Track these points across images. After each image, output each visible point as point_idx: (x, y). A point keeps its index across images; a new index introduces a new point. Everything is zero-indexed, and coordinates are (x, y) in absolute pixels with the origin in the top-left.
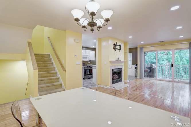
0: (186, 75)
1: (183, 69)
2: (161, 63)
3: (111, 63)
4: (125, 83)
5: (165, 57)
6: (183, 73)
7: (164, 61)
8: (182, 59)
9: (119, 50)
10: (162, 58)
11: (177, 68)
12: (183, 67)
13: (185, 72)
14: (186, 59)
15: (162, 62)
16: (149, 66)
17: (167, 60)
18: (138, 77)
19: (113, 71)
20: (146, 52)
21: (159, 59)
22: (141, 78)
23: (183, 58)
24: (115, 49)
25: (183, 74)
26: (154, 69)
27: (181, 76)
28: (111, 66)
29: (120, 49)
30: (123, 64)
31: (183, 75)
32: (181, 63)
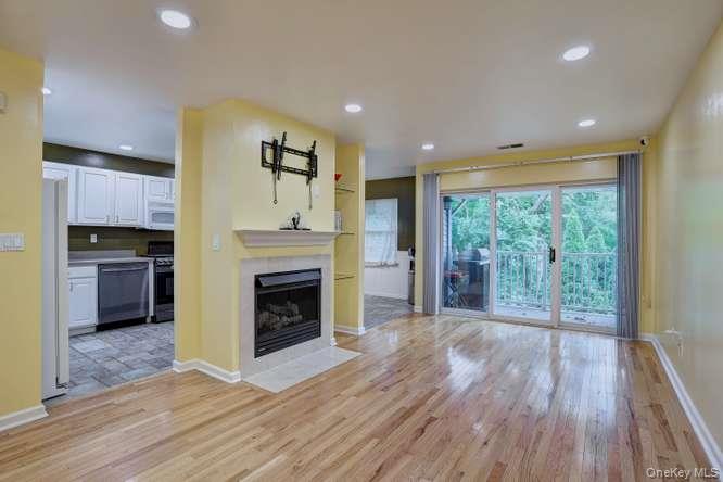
0: (603, 293)
1: (593, 269)
2: (521, 244)
3: (244, 242)
4: (345, 339)
5: (535, 220)
6: (595, 283)
7: (529, 238)
8: (590, 228)
9: (305, 178)
10: (524, 226)
11: (572, 264)
12: (594, 258)
13: (601, 279)
14: (603, 231)
15: (524, 240)
16: (467, 256)
17: (542, 231)
18: (418, 308)
19: (258, 284)
20: (453, 197)
21: (512, 229)
22: (428, 312)
23: (594, 224)
24: (276, 167)
25: (593, 287)
26: (485, 269)
27: (585, 293)
28: (244, 261)
29: (311, 174)
30: (329, 248)
31: (592, 290)
32: (586, 244)
